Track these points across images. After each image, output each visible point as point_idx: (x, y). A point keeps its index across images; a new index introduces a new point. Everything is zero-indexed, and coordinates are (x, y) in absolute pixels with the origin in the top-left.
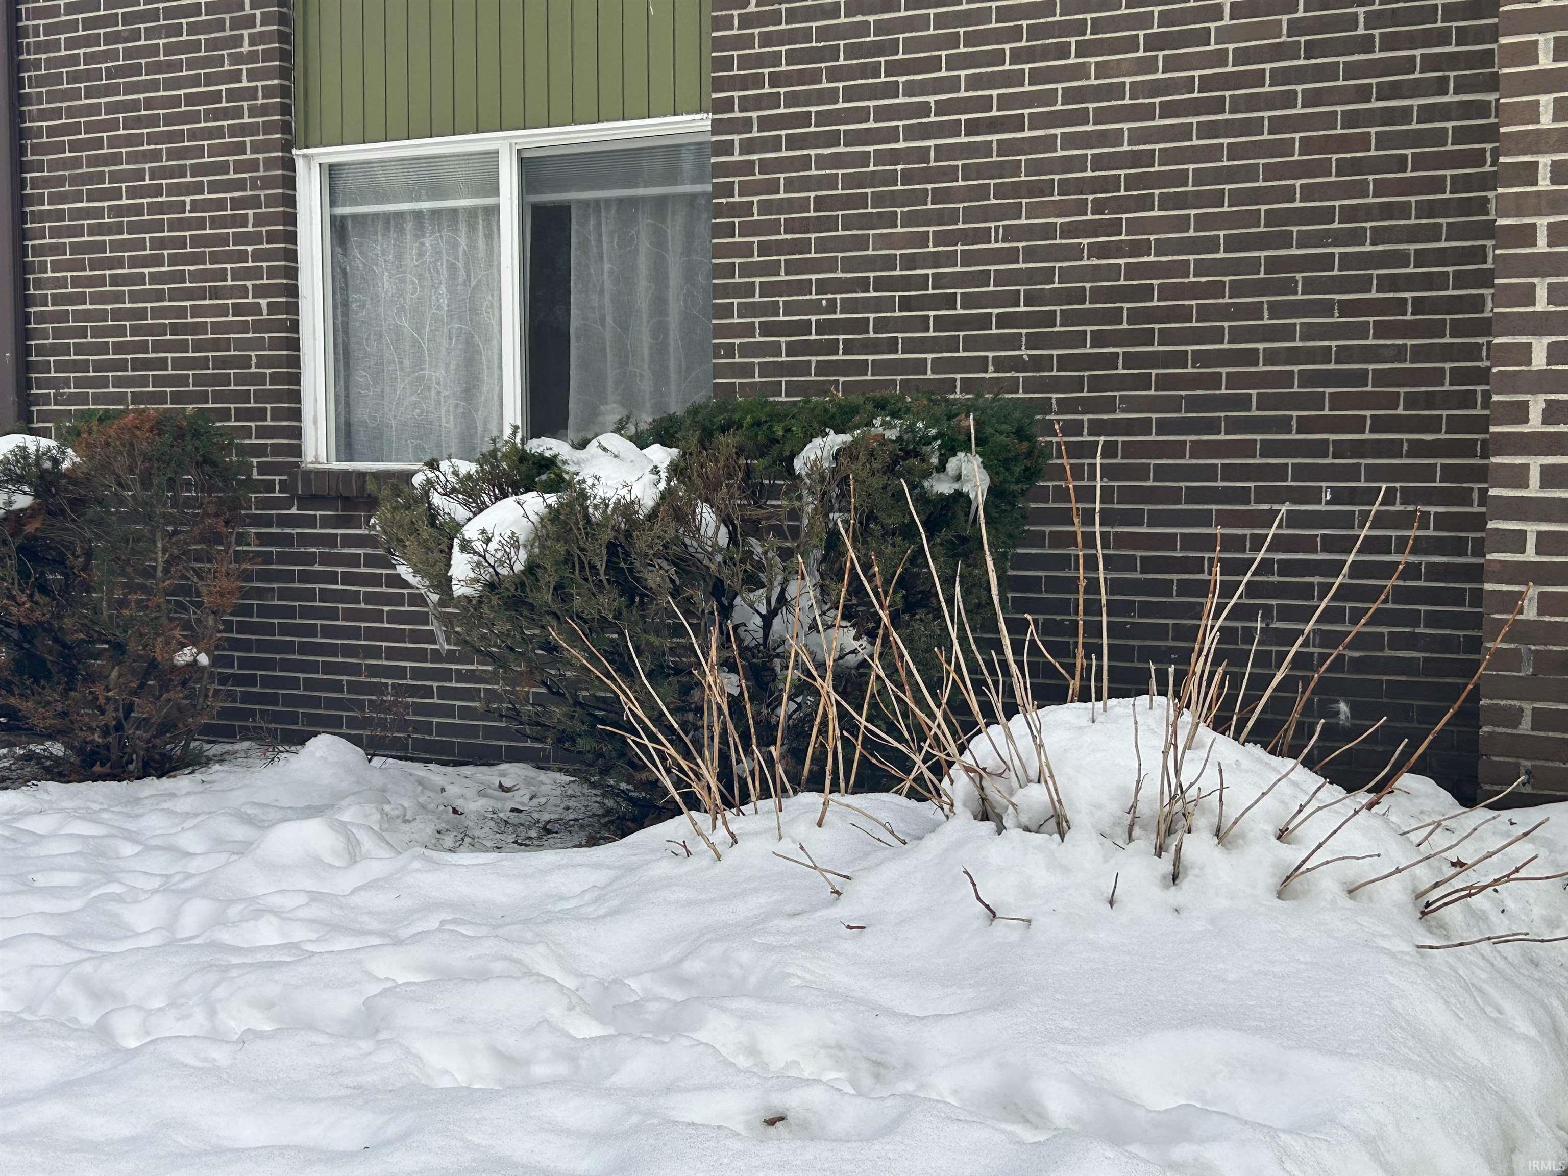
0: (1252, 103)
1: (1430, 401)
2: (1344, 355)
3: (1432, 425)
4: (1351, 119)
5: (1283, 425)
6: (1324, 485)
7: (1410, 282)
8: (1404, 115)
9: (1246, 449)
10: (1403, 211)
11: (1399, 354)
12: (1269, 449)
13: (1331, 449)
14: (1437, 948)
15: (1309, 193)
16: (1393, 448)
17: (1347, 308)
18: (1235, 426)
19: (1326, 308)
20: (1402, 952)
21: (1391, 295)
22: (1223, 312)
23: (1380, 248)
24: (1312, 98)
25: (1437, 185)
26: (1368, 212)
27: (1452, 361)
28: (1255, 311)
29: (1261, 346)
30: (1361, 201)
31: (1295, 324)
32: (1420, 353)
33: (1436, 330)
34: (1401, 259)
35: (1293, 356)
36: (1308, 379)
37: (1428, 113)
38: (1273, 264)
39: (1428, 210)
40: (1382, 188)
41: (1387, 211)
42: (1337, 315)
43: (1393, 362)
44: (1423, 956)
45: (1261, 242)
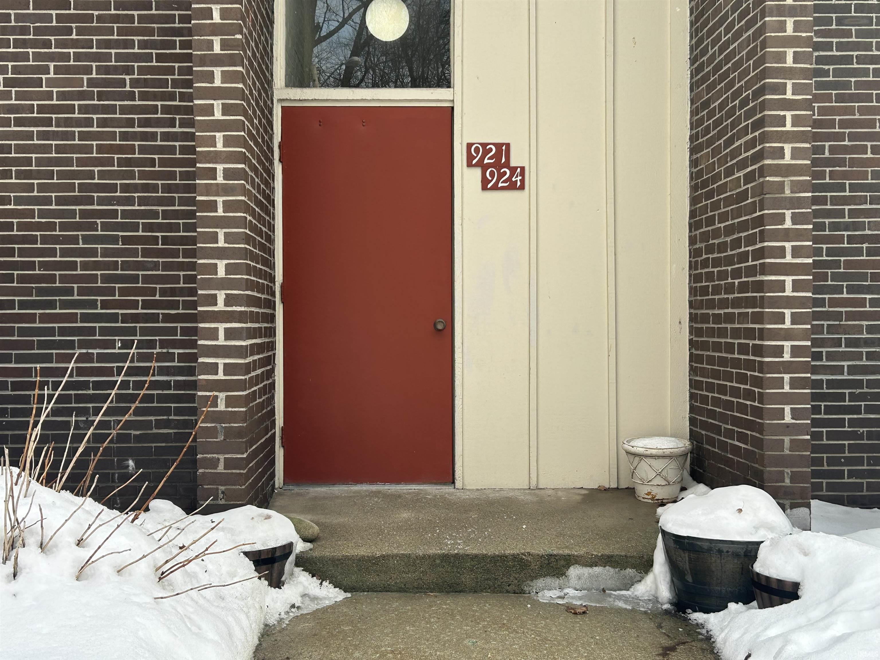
0: (68, 122)
1: (173, 292)
2: (126, 266)
3: (174, 305)
4: (124, 136)
5: (93, 304)
6: (117, 338)
7: (160, 227)
8: (153, 136)
9: (72, 318)
10: (154, 188)
11: (155, 266)
12: (85, 318)
13: (120, 318)
14: (165, 598)
15: (102, 175)
16: (154, 318)
17: (126, 240)
18: (65, 305)
19: (114, 240)
20: (146, 603)
21: (150, 234)
22: (56, 240)
23: (143, 208)
24: (103, 123)
25: (172, 176)
26: (135, 188)
27: (184, 271)
28: (74, 240)
29: (78, 260)
30: (132, 182)
31: (97, 248)
32: (167, 266)
33: (175, 254)
34: (155, 214)
35: (97, 266)
36: (106, 279)
37: (166, 137)
38: (84, 214)
39: (168, 188)
40: (143, 175)
41: (146, 188)
42: (120, 243)
43: (152, 270)
44: (157, 603)
45: (76, 201)
